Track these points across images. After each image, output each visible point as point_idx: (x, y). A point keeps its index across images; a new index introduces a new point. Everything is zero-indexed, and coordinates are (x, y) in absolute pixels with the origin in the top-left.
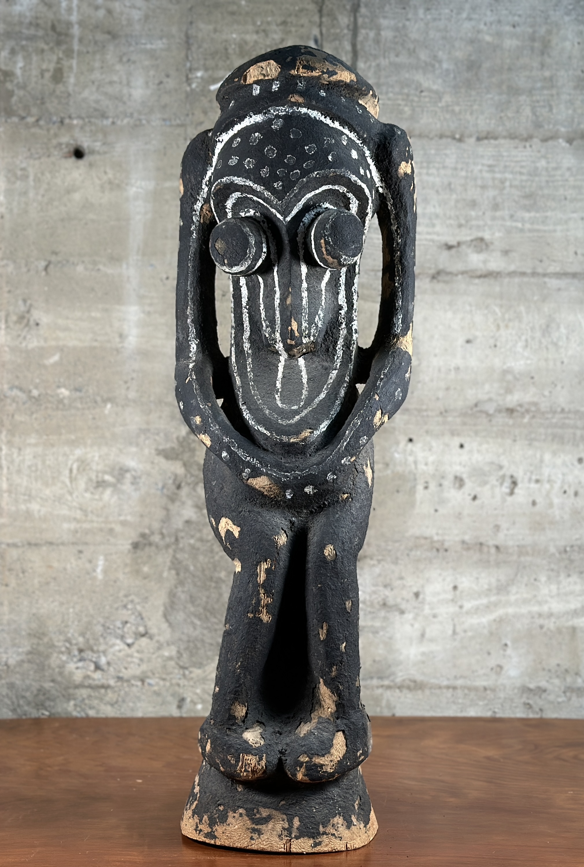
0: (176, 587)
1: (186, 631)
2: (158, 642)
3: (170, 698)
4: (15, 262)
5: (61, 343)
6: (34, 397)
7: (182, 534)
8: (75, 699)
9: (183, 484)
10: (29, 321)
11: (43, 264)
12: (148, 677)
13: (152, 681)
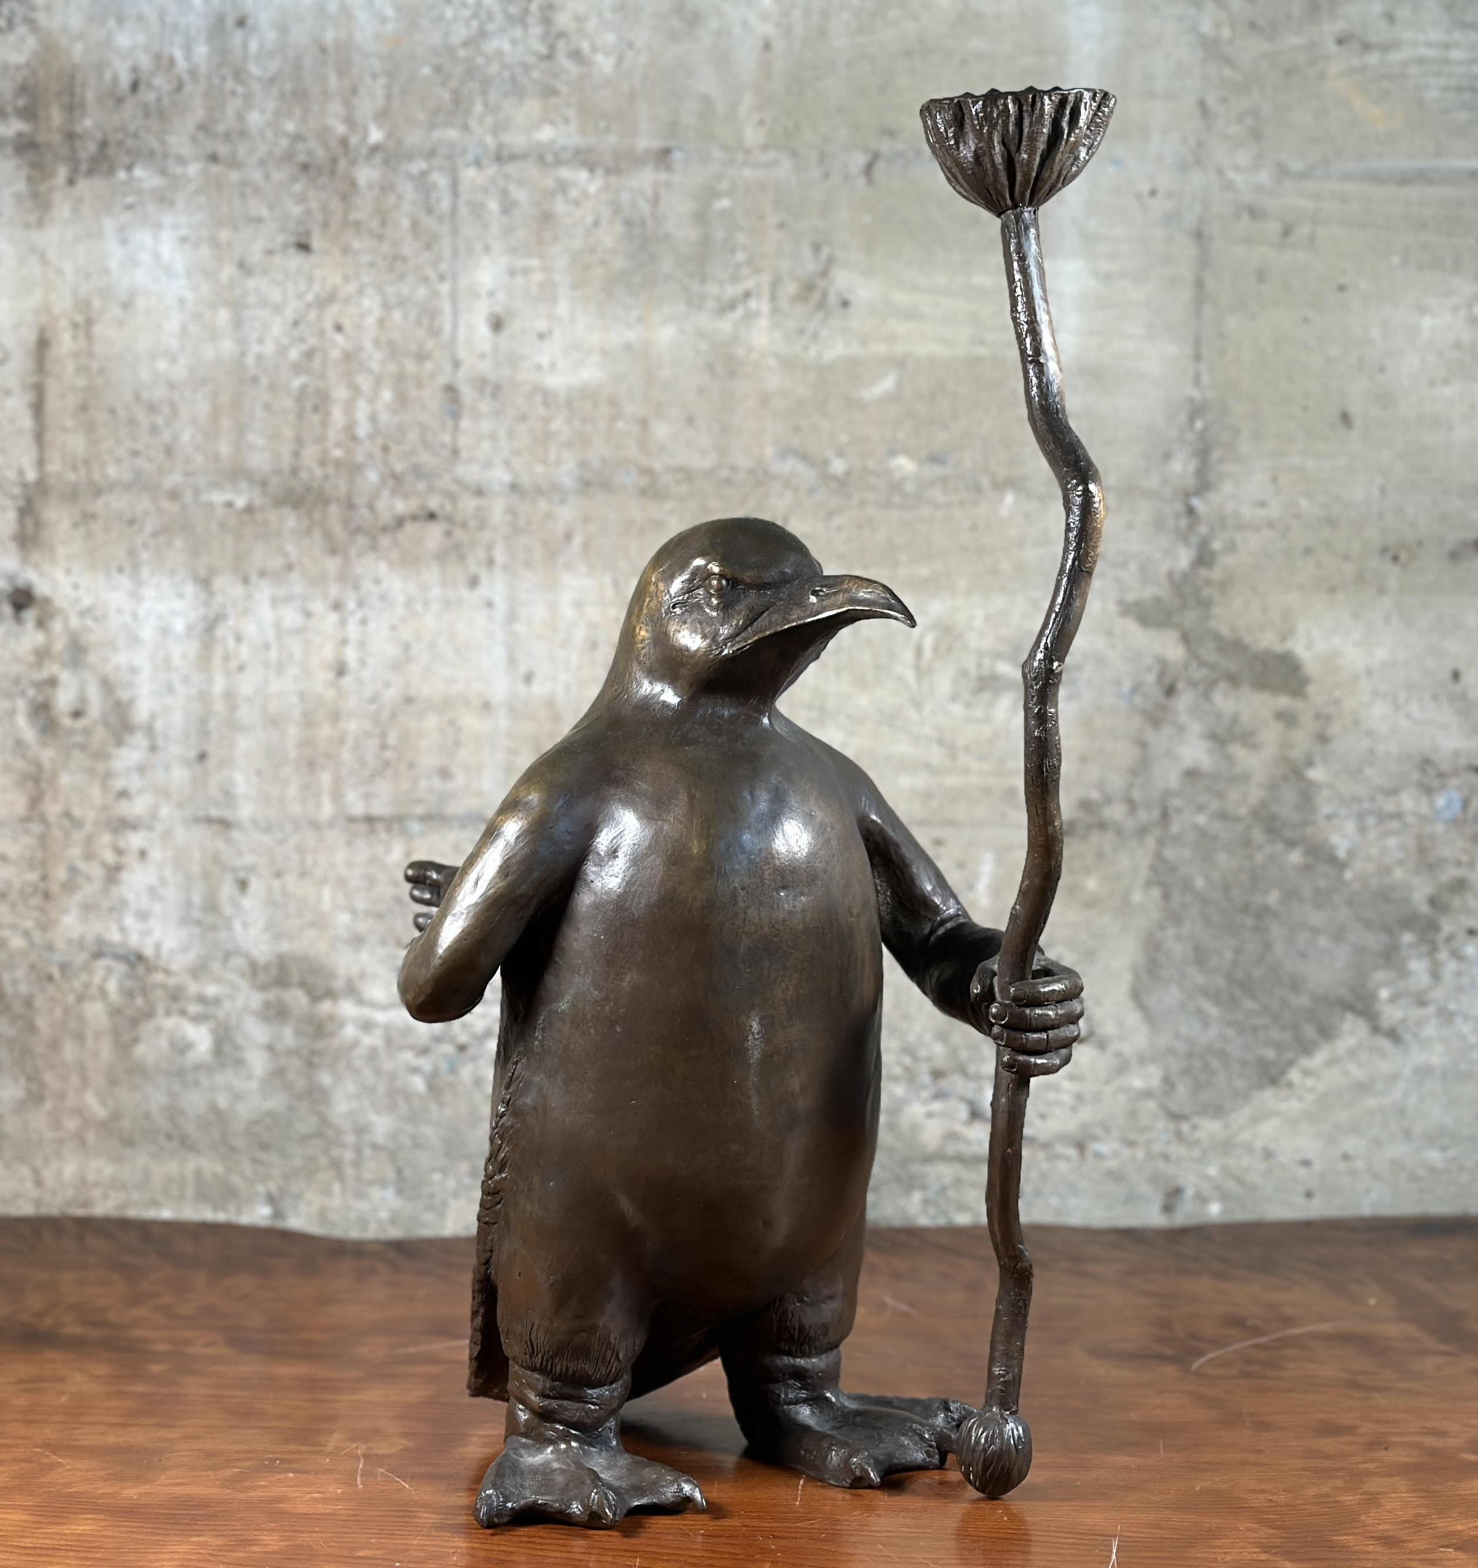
0: (1162, 927)
1: (1184, 1030)
2: (1118, 1055)
3: (1145, 1189)
4: (794, 154)
5: (900, 349)
6: (835, 478)
7: (1177, 802)
8: (923, 1188)
9: (1181, 685)
10: (825, 295)
11: (860, 160)
12: (1095, 1138)
13: (1104, 1148)
